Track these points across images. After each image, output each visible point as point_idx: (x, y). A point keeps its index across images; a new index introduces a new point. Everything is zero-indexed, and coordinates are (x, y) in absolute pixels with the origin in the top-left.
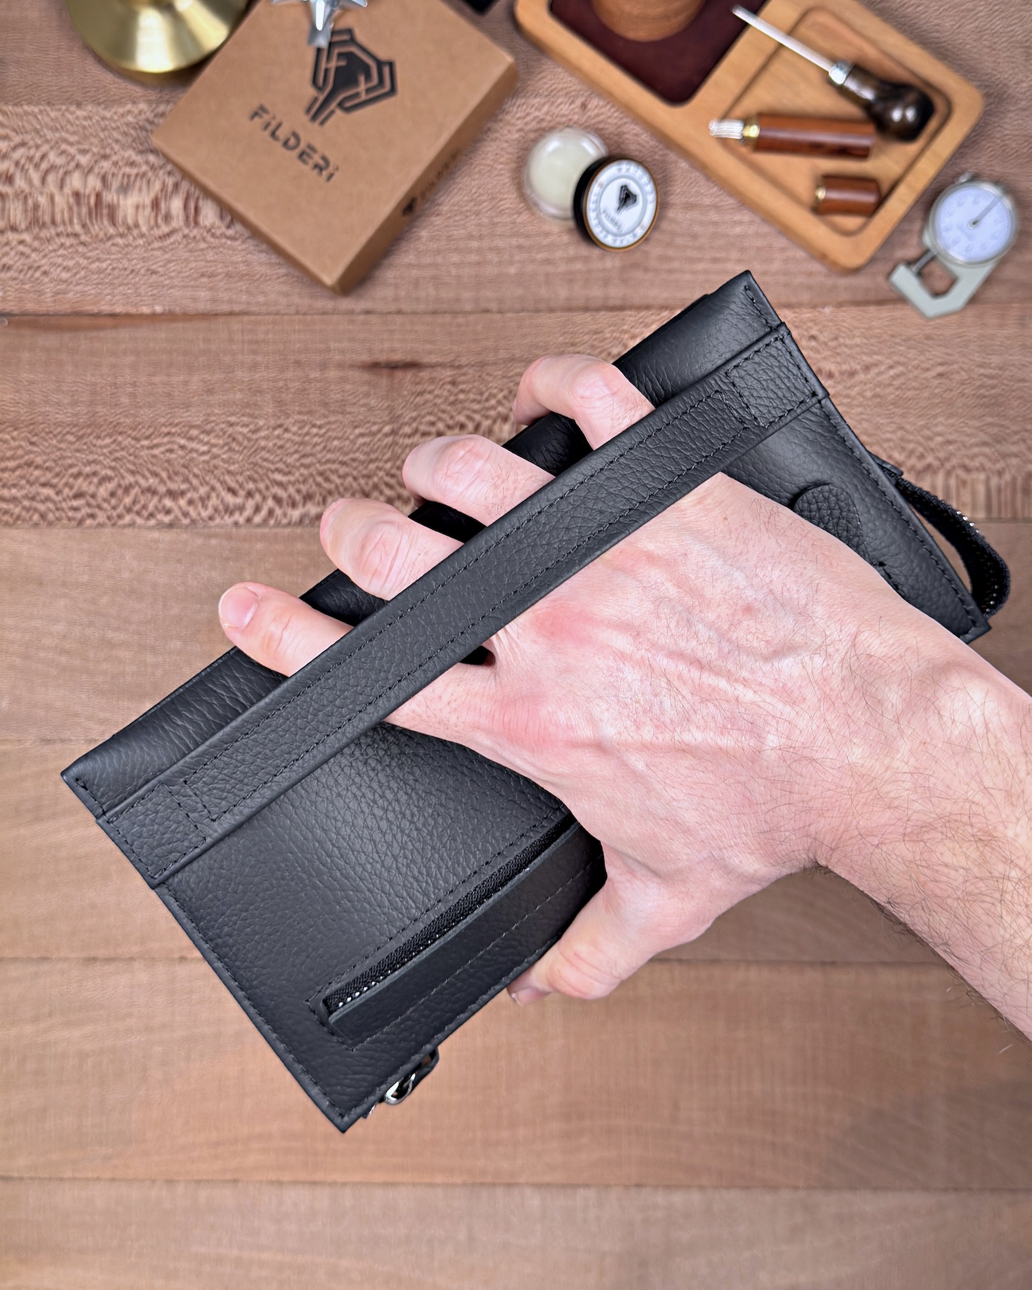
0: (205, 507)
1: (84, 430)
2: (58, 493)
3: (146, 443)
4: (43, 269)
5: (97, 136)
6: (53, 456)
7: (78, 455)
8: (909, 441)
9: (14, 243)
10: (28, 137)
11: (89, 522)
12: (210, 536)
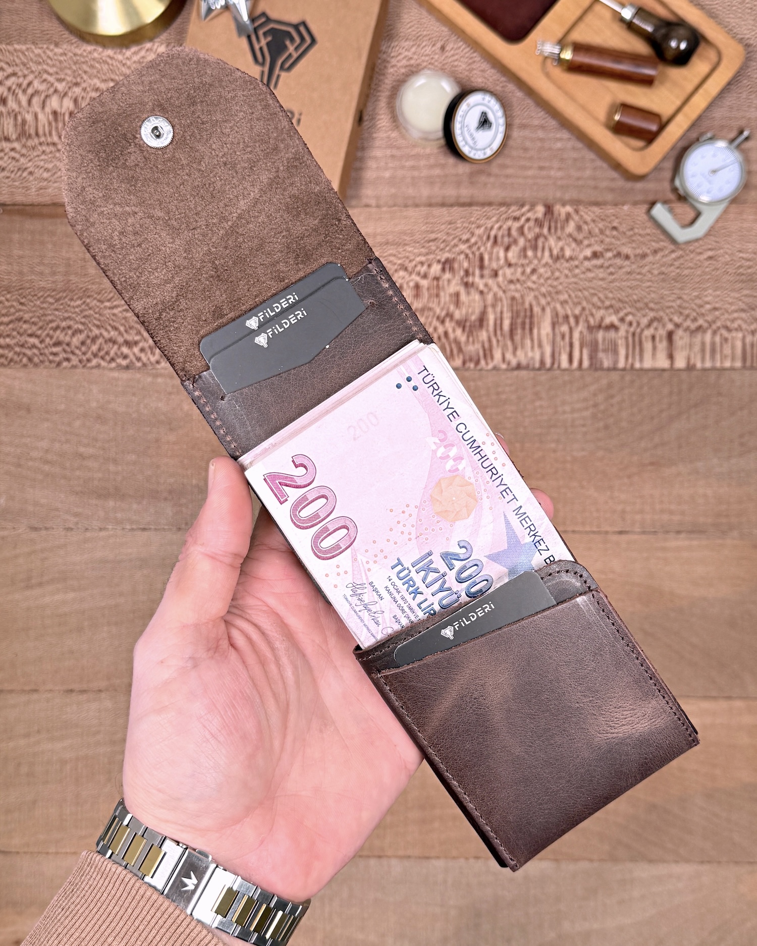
0: (153, 353)
1: (61, 294)
2: (41, 342)
3: (108, 304)
4: (29, 170)
5: (70, 68)
6: (38, 314)
7: (57, 313)
8: (685, 308)
9: (7, 150)
10: (17, 69)
11: (65, 364)
12: (156, 376)
